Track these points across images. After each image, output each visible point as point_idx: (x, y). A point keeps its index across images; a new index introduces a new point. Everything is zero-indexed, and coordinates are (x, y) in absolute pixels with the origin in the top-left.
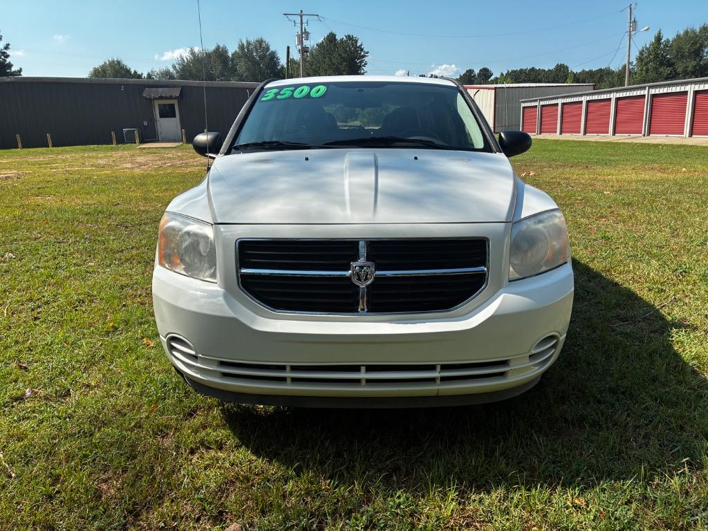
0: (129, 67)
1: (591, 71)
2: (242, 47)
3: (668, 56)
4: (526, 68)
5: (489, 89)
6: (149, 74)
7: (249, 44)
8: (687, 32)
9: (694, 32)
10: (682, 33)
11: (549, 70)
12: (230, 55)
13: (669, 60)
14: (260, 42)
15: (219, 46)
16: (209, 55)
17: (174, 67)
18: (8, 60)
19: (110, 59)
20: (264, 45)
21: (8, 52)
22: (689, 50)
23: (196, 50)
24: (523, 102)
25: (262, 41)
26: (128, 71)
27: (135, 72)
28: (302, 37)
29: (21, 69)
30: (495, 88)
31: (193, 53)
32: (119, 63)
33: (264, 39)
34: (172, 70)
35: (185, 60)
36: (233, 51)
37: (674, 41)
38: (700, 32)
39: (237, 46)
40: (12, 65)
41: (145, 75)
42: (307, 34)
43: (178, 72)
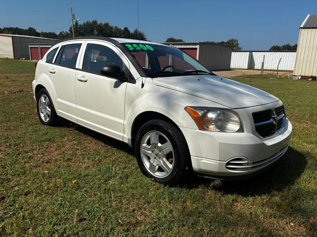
1: (46, 33)
3: (82, 31)
4: (13, 27)
5: (8, 36)
8: (87, 22)
9: (90, 22)
10: (85, 22)
11: (26, 30)
13: (82, 33)
22: (89, 30)
24: (30, 45)
30: (12, 37)
37: (83, 25)
38: (92, 23)
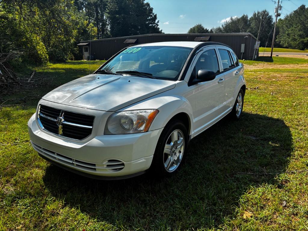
0: (204, 27)
2: (255, 15)
6: (211, 30)
7: (258, 13)
12: (249, 19)
14: (265, 12)
15: (244, 15)
16: (238, 20)
17: (223, 26)
18: (158, 27)
19: (197, 24)
20: (266, 13)
21: (158, 24)
23: (234, 18)
25: (265, 11)
26: (203, 29)
27: (206, 29)
28: (278, 9)
29: (162, 30)
31: (232, 19)
32: (200, 25)
33: (267, 10)
34: (221, 27)
35: (228, 22)
36: (251, 17)
39: (253, 14)
40: (159, 29)
41: (210, 30)
42: (281, 7)
43: (224, 28)
